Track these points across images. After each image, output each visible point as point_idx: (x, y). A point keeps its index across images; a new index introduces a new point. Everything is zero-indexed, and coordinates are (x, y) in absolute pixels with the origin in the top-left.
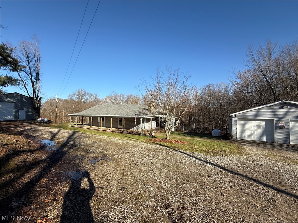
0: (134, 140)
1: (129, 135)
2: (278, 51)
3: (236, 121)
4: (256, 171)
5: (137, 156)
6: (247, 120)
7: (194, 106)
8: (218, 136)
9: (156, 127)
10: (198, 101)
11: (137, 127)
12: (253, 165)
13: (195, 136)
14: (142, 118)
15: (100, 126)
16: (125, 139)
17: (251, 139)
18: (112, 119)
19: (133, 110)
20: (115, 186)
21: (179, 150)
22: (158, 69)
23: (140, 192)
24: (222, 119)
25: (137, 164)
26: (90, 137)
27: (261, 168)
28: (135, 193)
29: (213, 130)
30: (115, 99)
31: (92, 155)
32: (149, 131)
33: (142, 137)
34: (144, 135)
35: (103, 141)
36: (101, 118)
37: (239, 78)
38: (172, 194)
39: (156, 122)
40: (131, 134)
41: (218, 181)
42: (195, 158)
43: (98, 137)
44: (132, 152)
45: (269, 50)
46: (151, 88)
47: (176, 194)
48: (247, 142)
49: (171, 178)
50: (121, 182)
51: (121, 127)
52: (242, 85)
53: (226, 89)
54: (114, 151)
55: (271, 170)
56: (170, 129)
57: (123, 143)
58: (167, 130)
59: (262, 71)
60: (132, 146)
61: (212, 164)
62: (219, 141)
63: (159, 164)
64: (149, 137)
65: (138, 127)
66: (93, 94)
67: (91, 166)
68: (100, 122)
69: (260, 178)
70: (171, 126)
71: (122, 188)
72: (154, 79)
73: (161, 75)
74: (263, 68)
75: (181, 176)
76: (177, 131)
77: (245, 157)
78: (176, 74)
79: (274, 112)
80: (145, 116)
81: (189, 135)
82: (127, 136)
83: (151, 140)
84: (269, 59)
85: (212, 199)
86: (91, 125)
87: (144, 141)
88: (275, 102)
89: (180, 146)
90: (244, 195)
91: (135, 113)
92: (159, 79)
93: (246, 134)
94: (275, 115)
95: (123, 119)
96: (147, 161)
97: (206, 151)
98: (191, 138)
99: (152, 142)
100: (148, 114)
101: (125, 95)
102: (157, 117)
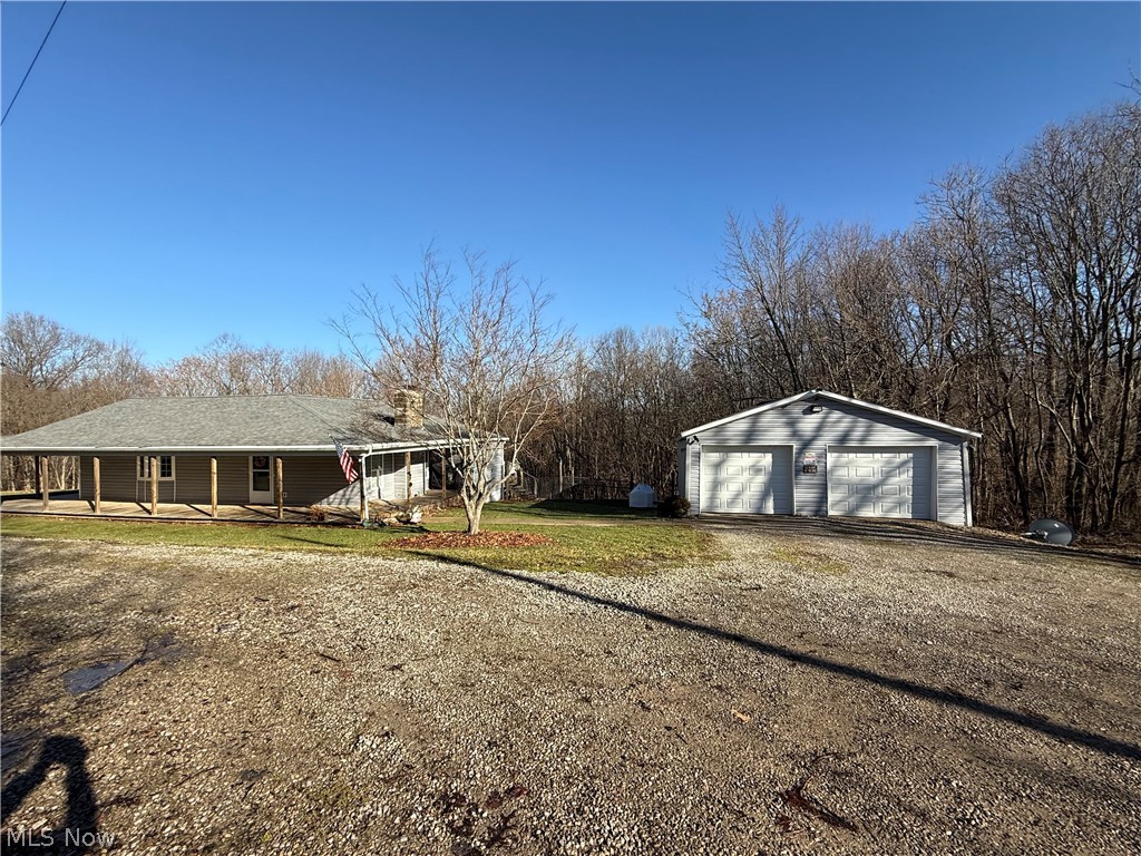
0: (325, 551)
1: (305, 531)
2: (799, 245)
3: (698, 455)
4: (743, 608)
5: (334, 618)
6: (725, 449)
7: (571, 406)
8: (646, 506)
9: (427, 488)
10: (584, 386)
11: (344, 495)
12: (738, 591)
13: (566, 510)
14: (365, 455)
15: (150, 501)
16: (279, 550)
17: (738, 510)
18: (214, 462)
19: (323, 421)
20: (210, 774)
21: (511, 572)
22: (428, 256)
23: (336, 772)
24: (661, 448)
25: (330, 652)
26: (78, 557)
27: (758, 596)
28: (309, 783)
29: (632, 486)
30: (236, 369)
31: (84, 646)
32: (397, 508)
33: (364, 533)
34: (376, 525)
35: (160, 571)
37: (707, 315)
38: (471, 748)
39: (427, 470)
40: (314, 524)
41: (636, 663)
42: (567, 592)
43: (126, 552)
44: (309, 602)
45: (780, 237)
46: (402, 330)
47: (490, 744)
48: (726, 519)
49: (473, 685)
50: (245, 750)
51: (269, 495)
52: (715, 338)
53: (670, 350)
54: (215, 608)
55: (781, 599)
56: (481, 495)
57: (269, 569)
58: (470, 497)
59: (763, 299)
60: (312, 580)
61: (622, 607)
62: (648, 523)
63: (428, 638)
64: (399, 530)
65: (348, 493)
66: (107, 343)
67: (73, 705)
68: (146, 478)
69: (754, 630)
70: (486, 483)
71: (244, 775)
72: (415, 296)
73: (440, 280)
74: (766, 288)
75: (514, 669)
76: (513, 498)
77: (720, 567)
78: (501, 283)
79: (792, 424)
80: (378, 446)
81: (552, 509)
82: (294, 535)
83: (405, 542)
84: (781, 265)
85: (613, 730)
86: (90, 498)
87: (372, 549)
88: (796, 394)
89: (515, 555)
90: (707, 693)
91: (335, 435)
92: (433, 294)
93: (725, 495)
94: (795, 434)
95: (275, 463)
96: (377, 634)
97: (606, 563)
98: (558, 523)
99: (410, 549)
100: (394, 435)
101: (285, 354)
102: (430, 448)
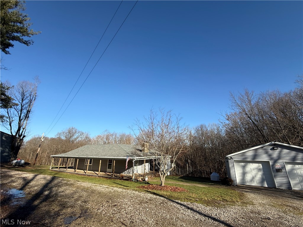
0: (123, 188)
1: (119, 181)
2: (255, 98)
3: (233, 164)
5: (125, 210)
6: (243, 162)
7: (189, 147)
8: (217, 180)
9: (149, 170)
10: (193, 142)
11: (128, 171)
12: (261, 219)
13: (192, 181)
14: (134, 160)
15: (86, 170)
16: (113, 186)
17: (252, 184)
18: (101, 161)
19: (125, 151)
21: (175, 201)
22: (151, 110)
24: (219, 160)
25: (124, 222)
26: (71, 184)
27: (270, 222)
29: (211, 173)
30: (107, 138)
31: (69, 210)
32: (142, 176)
33: (133, 183)
34: (136, 181)
35: (87, 190)
36: (89, 160)
37: (228, 120)
39: (149, 165)
40: (121, 179)
42: (194, 211)
43: (81, 184)
44: (119, 204)
45: (248, 97)
46: (145, 128)
51: (111, 170)
52: (232, 126)
54: (97, 203)
56: (164, 174)
57: (110, 192)
58: (162, 174)
59: (246, 114)
60: (120, 197)
61: (214, 219)
62: (219, 187)
64: (142, 183)
65: (129, 171)
66: (84, 133)
68: (86, 164)
70: (166, 170)
73: (154, 116)
74: (247, 111)
76: (173, 175)
77: (250, 207)
78: (169, 115)
79: (267, 153)
80: (138, 158)
81: (186, 179)
82: (116, 182)
83: (144, 187)
84: (250, 104)
86: (75, 169)
87: (135, 188)
88: (266, 143)
89: (176, 195)
91: (127, 154)
92: (152, 119)
93: (246, 178)
95: (113, 162)
96: (137, 218)
97: (206, 201)
98: (188, 184)
99: (145, 189)
100: (142, 155)
101: (118, 134)
102: (150, 159)
